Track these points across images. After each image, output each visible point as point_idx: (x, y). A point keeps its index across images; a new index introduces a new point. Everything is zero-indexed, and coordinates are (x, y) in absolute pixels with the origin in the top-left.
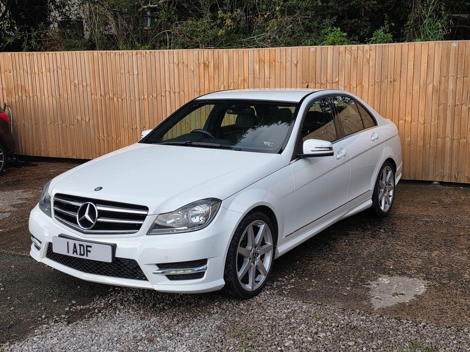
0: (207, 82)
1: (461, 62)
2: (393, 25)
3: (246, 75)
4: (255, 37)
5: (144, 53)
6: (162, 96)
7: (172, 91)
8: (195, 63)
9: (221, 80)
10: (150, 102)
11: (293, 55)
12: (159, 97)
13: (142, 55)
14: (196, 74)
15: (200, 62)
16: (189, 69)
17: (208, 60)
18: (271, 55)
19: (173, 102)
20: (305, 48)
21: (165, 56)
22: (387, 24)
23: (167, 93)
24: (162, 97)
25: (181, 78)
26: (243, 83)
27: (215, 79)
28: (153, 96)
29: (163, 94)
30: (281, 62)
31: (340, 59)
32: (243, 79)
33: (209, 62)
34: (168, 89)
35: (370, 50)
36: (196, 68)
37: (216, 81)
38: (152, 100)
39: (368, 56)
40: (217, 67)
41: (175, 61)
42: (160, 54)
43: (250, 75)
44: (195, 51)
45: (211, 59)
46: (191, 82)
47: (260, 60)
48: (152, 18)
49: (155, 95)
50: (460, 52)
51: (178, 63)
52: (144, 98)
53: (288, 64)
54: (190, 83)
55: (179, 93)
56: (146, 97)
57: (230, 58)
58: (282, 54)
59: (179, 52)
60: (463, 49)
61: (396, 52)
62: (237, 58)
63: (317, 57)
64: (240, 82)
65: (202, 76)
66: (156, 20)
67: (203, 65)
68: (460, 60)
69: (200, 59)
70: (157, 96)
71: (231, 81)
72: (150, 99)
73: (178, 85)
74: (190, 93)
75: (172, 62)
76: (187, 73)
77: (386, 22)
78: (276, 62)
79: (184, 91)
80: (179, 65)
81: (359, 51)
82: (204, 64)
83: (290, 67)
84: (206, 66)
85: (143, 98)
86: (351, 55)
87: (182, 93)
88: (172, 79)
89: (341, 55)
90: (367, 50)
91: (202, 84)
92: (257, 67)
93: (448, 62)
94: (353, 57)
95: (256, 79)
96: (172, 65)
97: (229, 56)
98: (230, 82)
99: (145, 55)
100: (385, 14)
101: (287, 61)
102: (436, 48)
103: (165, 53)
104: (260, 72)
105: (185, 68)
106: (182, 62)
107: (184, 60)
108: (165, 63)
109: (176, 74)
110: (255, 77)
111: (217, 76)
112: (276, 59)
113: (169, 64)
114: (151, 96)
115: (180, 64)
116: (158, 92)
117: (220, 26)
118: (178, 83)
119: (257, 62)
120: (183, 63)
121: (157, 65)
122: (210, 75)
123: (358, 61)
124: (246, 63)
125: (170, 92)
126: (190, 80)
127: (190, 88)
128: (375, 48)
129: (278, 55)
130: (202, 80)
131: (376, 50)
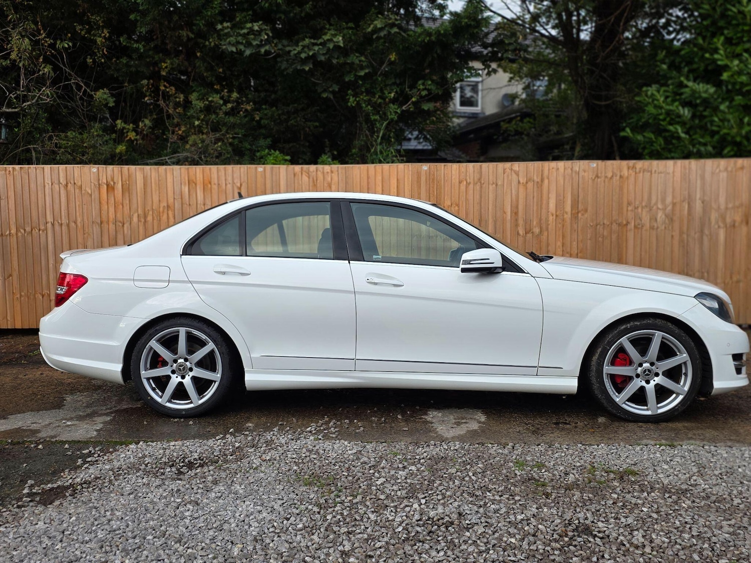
0: (112, 210)
1: (433, 188)
2: (335, 153)
3: (171, 201)
4: (167, 158)
5: (11, 169)
6: (39, 230)
7: (56, 222)
8: (93, 184)
9: (134, 206)
10: (20, 238)
11: (235, 176)
12: (35, 232)
13: (7, 172)
14: (95, 199)
15: (100, 182)
16: (83, 192)
17: (113, 180)
18: (205, 174)
19: (58, 238)
20: (250, 168)
21: (46, 173)
22: (328, 152)
23: (49, 225)
24: (41, 232)
25: (72, 205)
26: (166, 210)
27: (125, 205)
28: (25, 230)
29: (42, 227)
30: (219, 184)
31: (296, 181)
32: (166, 205)
33: (114, 183)
34: (50, 219)
35: (332, 172)
36: (94, 191)
37: (127, 208)
38: (23, 236)
39: (329, 179)
40: (127, 189)
41: (61, 181)
42: (38, 171)
43: (176, 201)
44: (93, 167)
45: (118, 179)
46: (87, 210)
47: (191, 182)
48: (9, 127)
49: (28, 229)
50: (432, 177)
51: (67, 183)
52: (10, 234)
53: (229, 186)
54: (85, 211)
55: (68, 225)
56: (13, 231)
57: (147, 177)
58: (220, 173)
59: (68, 168)
60: (434, 172)
61: (362, 176)
62: (157, 178)
63: (267, 179)
64: (161, 209)
65: (104, 202)
66: (17, 130)
67: (105, 186)
68: (431, 185)
69: (101, 179)
70: (32, 230)
71: (148, 207)
72: (19, 234)
73: (67, 215)
74: (86, 225)
75: (56, 182)
76: (80, 197)
77: (327, 149)
78: (212, 183)
79: (75, 223)
80: (69, 187)
81: (319, 173)
82: (108, 185)
83: (231, 191)
84: (110, 188)
85: (8, 232)
86: (309, 178)
87: (72, 224)
88: (57, 207)
89: (296, 177)
90: (328, 173)
91: (104, 213)
92: (186, 189)
93: (419, 187)
94: (311, 179)
95: (185, 206)
96: (57, 186)
97: (145, 175)
98: (146, 210)
99: (12, 172)
100: (326, 140)
101: (227, 183)
102: (406, 171)
103: (46, 170)
104: (191, 197)
105: (77, 191)
106: (72, 182)
107: (75, 179)
108: (46, 184)
109: (63, 199)
110: (184, 202)
111: (128, 202)
112: (212, 180)
113: (52, 184)
114: (22, 231)
115: (69, 185)
116: (34, 225)
117: (118, 141)
118: (66, 211)
119: (185, 184)
120: (75, 183)
121: (33, 186)
122: (117, 200)
123: (318, 185)
124: (170, 185)
125: (53, 225)
126: (85, 207)
127: (85, 218)
128: (336, 169)
129: (215, 176)
130: (105, 207)
131: (338, 171)
